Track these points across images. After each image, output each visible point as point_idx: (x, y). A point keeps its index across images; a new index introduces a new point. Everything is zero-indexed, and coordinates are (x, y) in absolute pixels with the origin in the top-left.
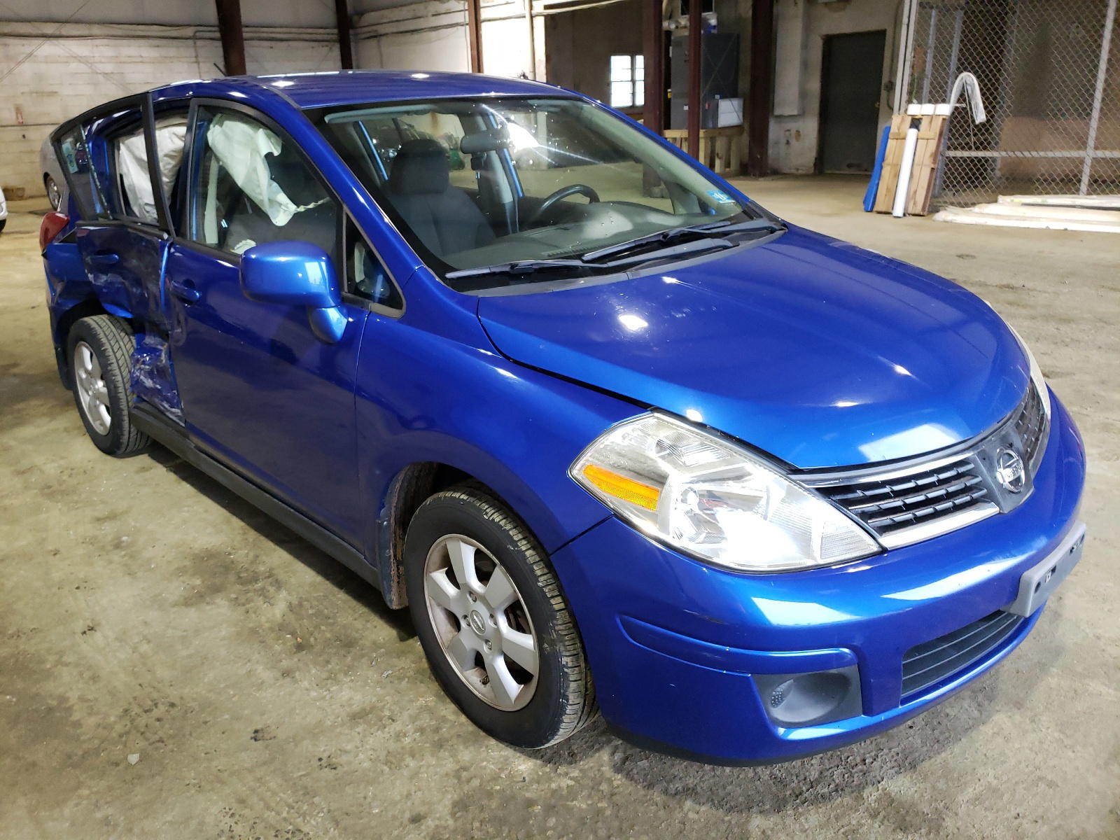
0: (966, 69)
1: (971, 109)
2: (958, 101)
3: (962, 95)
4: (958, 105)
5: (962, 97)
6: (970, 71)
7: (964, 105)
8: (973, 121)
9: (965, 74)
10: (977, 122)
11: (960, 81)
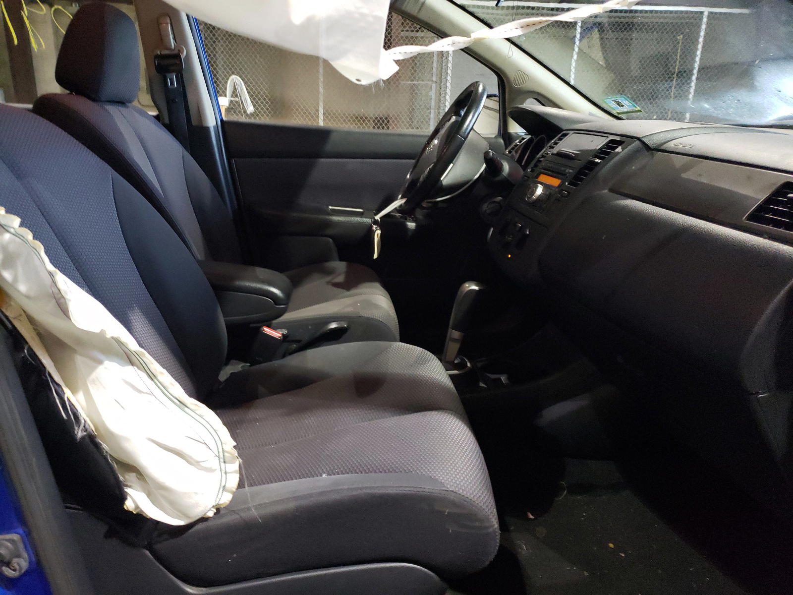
0: (233, 73)
1: (242, 102)
2: (232, 96)
3: (234, 92)
4: (232, 99)
5: (235, 93)
6: (236, 75)
7: (237, 99)
8: (245, 112)
9: (233, 77)
10: (248, 112)
11: (231, 81)
